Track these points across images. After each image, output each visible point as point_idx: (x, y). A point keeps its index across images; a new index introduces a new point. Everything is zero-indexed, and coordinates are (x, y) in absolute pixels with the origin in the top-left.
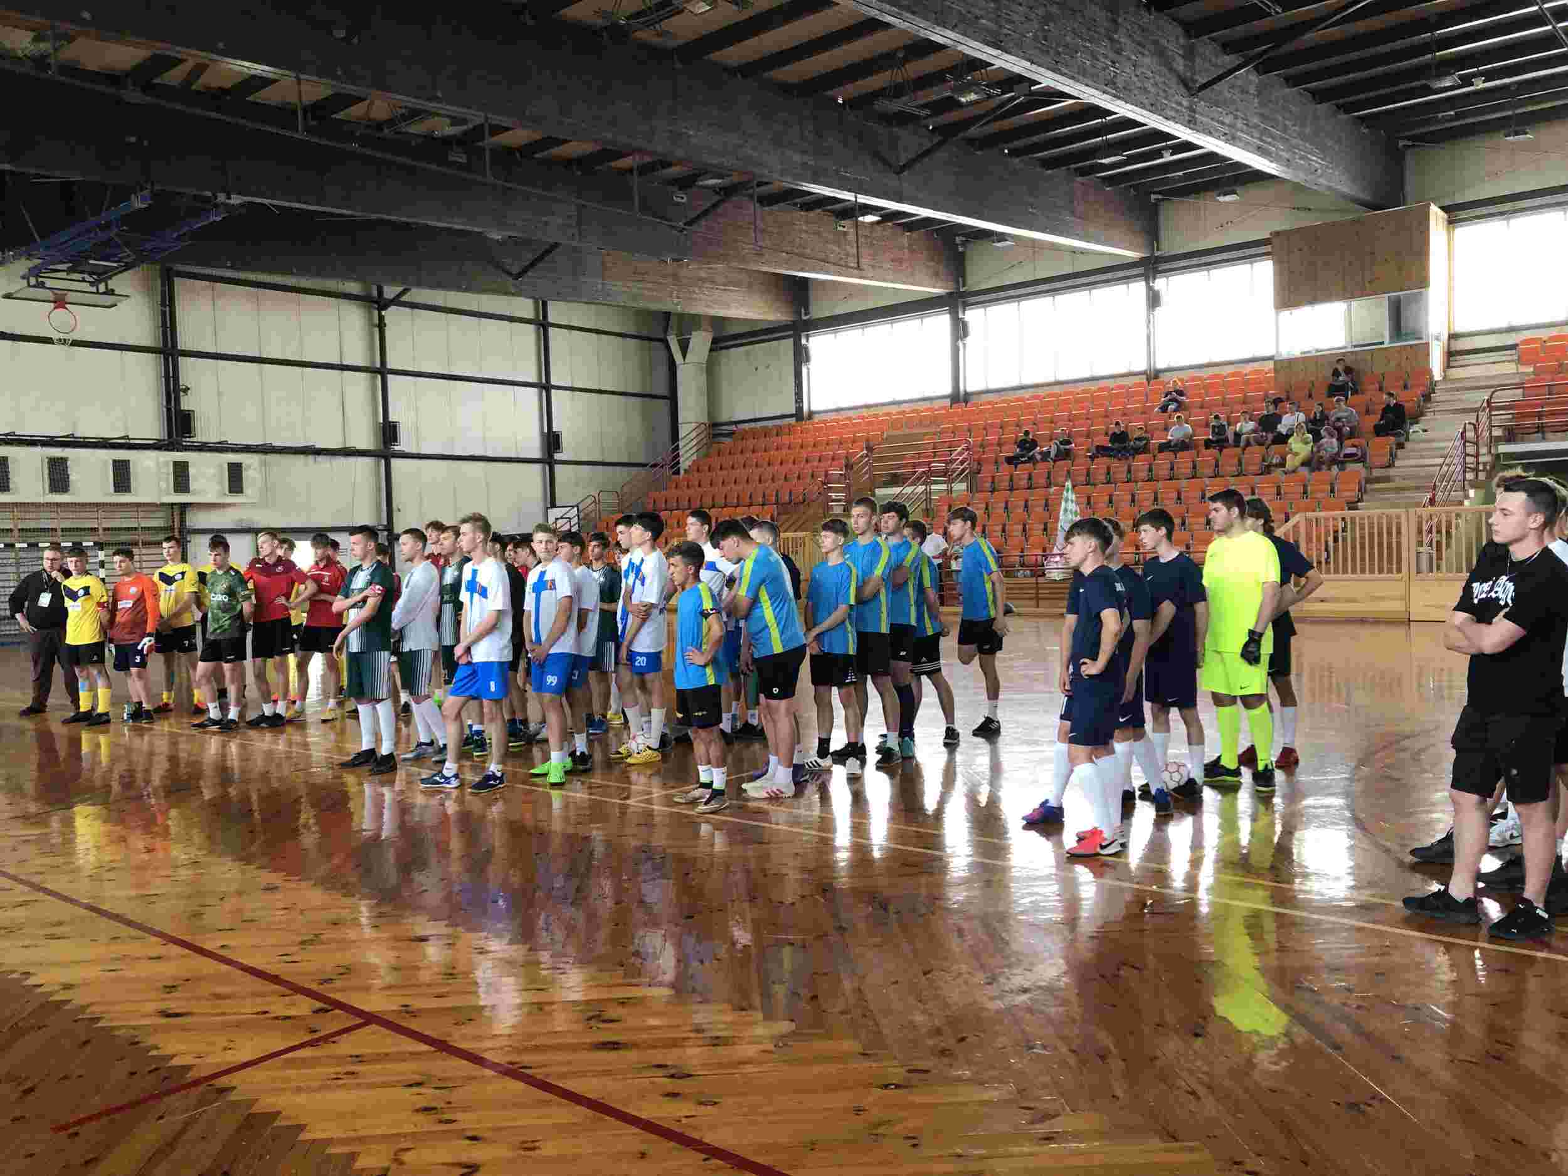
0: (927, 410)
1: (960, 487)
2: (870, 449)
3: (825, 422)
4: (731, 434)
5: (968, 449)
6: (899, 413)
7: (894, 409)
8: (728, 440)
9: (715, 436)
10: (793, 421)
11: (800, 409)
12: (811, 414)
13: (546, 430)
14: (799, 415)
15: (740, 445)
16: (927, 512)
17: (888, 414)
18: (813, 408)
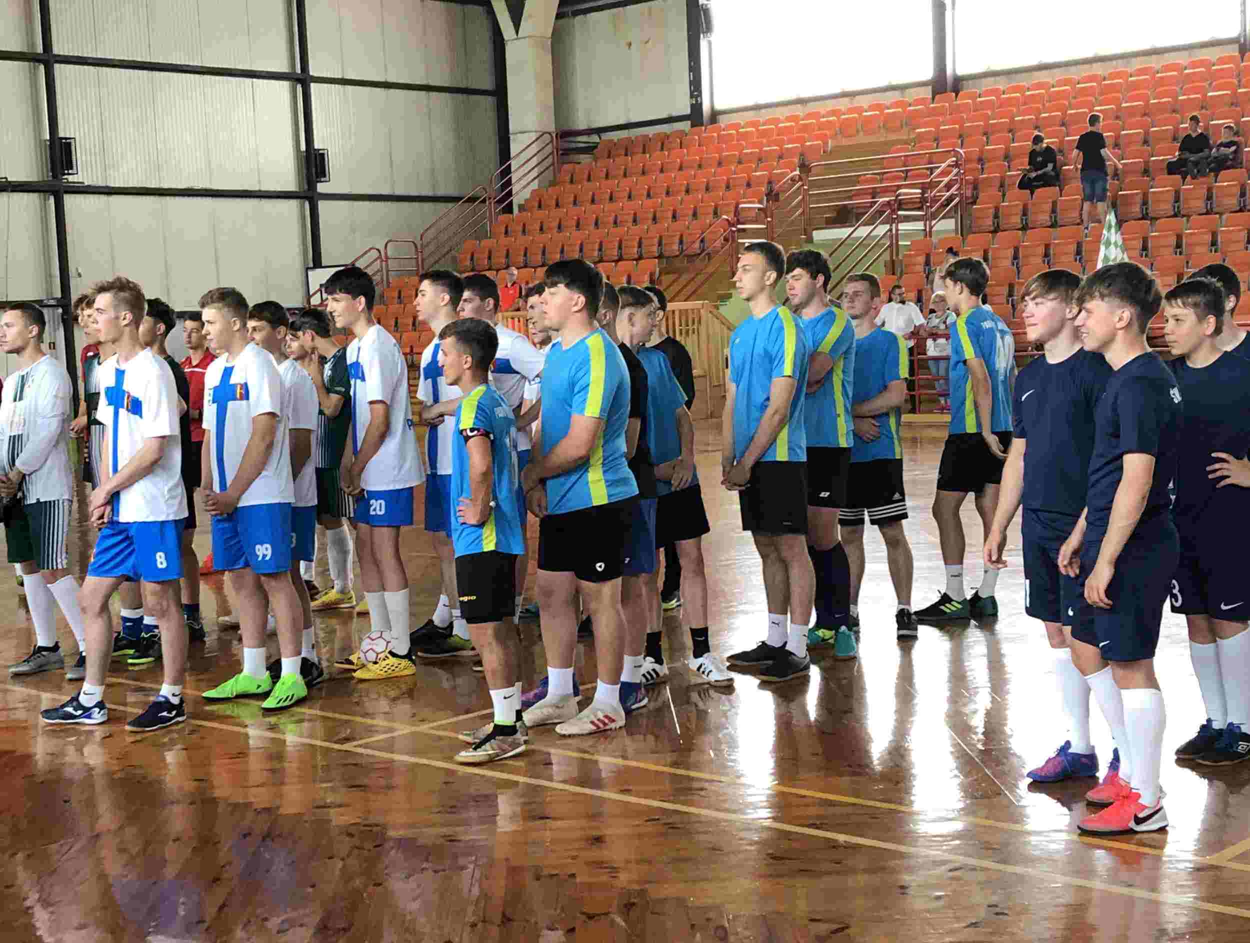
0: (896, 104)
1: (946, 226)
2: (804, 167)
3: (736, 126)
4: (590, 149)
5: (957, 165)
6: (851, 111)
7: (843, 104)
8: (585, 159)
9: (566, 152)
10: (685, 126)
11: (697, 108)
12: (715, 115)
13: (303, 147)
14: (695, 115)
15: (603, 164)
16: (892, 267)
17: (834, 112)
18: (719, 106)
